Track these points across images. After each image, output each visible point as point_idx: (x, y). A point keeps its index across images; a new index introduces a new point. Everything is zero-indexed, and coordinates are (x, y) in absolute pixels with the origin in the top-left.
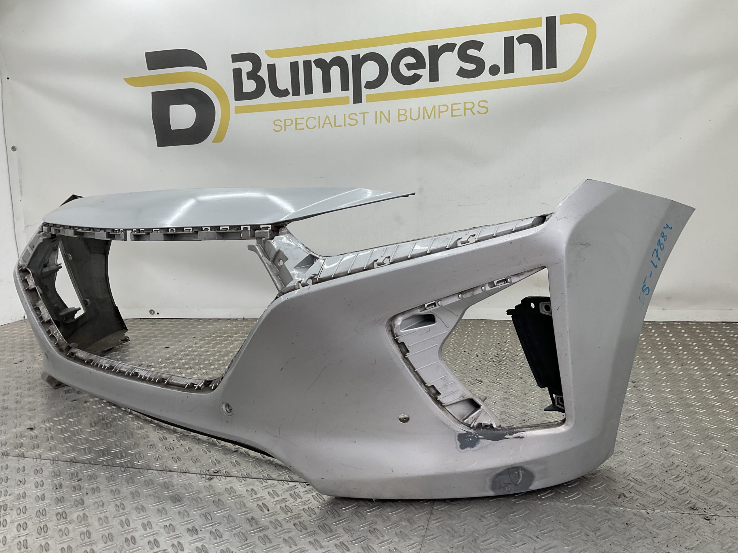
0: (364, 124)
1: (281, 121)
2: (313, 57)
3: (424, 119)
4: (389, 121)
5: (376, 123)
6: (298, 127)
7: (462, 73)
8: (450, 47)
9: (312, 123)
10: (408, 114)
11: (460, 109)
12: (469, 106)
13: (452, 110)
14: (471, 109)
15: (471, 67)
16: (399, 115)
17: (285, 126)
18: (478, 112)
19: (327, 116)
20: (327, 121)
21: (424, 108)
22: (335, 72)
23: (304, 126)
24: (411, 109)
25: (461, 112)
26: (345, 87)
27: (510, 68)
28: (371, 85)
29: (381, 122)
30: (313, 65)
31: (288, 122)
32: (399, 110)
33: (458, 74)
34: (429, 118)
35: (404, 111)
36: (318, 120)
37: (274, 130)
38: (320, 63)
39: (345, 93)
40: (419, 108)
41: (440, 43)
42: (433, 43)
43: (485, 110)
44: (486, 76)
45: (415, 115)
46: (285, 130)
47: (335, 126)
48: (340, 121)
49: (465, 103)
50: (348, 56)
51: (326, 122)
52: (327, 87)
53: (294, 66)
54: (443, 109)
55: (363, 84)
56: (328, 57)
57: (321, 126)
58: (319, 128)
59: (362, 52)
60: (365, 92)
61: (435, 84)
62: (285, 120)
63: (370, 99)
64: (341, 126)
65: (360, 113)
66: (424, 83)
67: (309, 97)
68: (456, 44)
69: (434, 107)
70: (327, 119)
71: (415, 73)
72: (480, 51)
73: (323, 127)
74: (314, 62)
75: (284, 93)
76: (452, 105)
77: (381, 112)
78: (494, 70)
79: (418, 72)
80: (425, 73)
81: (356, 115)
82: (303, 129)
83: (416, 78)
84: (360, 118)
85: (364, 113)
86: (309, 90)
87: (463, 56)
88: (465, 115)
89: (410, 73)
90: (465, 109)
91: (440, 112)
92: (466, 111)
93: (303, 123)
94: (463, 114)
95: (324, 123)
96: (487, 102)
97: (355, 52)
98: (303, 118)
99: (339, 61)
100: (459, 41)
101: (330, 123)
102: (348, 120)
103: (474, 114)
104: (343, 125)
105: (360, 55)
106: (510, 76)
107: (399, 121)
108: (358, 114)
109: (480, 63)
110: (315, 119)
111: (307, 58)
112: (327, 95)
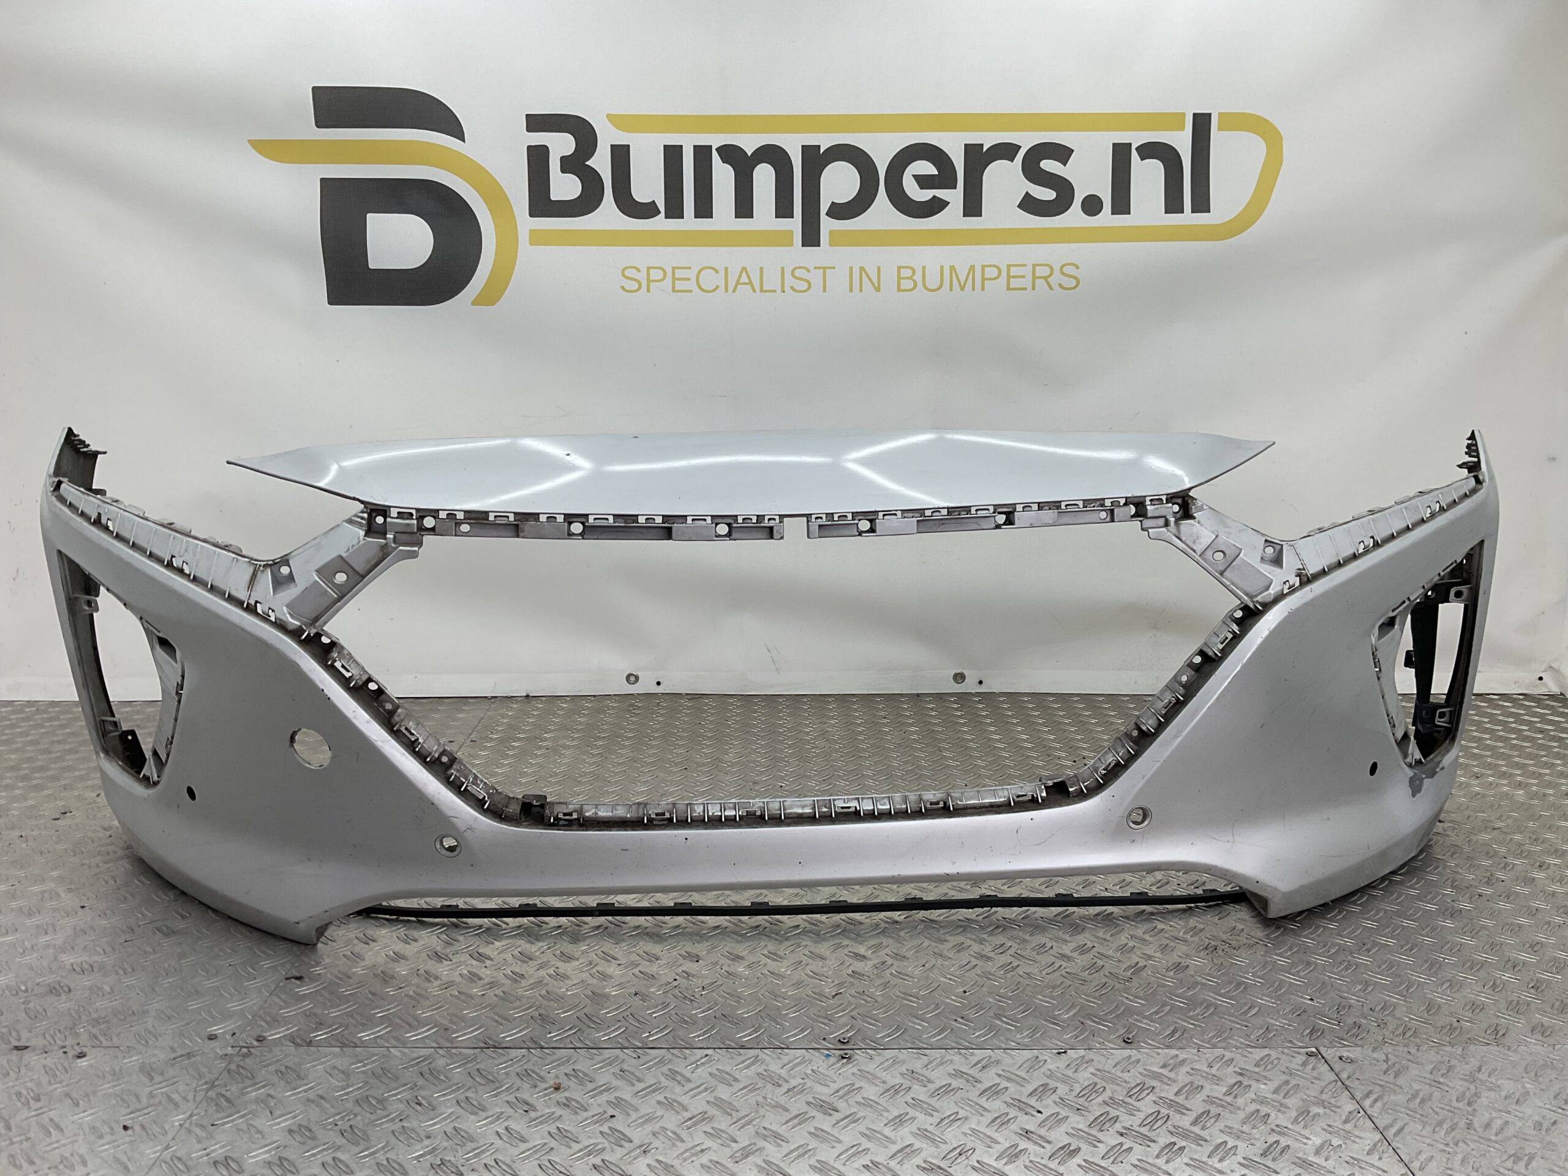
0: (825, 291)
1: (639, 271)
2: (715, 141)
3: (951, 290)
4: (878, 289)
5: (851, 290)
6: (679, 285)
7: (1029, 204)
8: (1006, 151)
9: (709, 280)
10: (918, 277)
11: (1024, 277)
12: (1042, 271)
13: (1009, 277)
14: (1046, 278)
15: (1047, 194)
16: (899, 278)
17: (649, 281)
18: (1060, 285)
19: (744, 269)
20: (744, 279)
21: (952, 268)
22: (764, 177)
23: (691, 285)
24: (924, 268)
25: (1027, 282)
26: (783, 209)
27: (1121, 205)
28: (839, 211)
29: (861, 291)
30: (715, 156)
31: (656, 275)
32: (899, 268)
33: (1021, 206)
34: (962, 289)
35: (910, 272)
36: (722, 273)
37: (622, 288)
38: (730, 154)
39: (784, 223)
40: (942, 267)
41: (988, 140)
42: (973, 138)
43: (1073, 283)
44: (1075, 216)
45: (932, 283)
46: (648, 291)
47: (762, 291)
48: (772, 281)
49: (1034, 266)
50: (793, 146)
51: (741, 281)
52: (744, 207)
53: (673, 155)
54: (991, 272)
55: (824, 207)
56: (749, 144)
57: (731, 288)
58: (726, 290)
59: (825, 141)
60: (827, 225)
61: (973, 222)
62: (649, 269)
63: (838, 239)
64: (775, 291)
65: (815, 268)
66: (952, 216)
67: (704, 224)
68: (1020, 147)
69: (972, 268)
70: (744, 273)
71: (934, 196)
72: (1065, 165)
73: (734, 291)
74: (717, 150)
75: (647, 211)
76: (1009, 266)
77: (862, 269)
78: (1092, 205)
79: (941, 193)
80: (955, 197)
81: (809, 271)
82: (691, 291)
83: (936, 206)
84: (816, 278)
85: (824, 269)
86: (704, 209)
87: (1032, 171)
88: (1034, 288)
89: (925, 195)
90: (1034, 278)
91: (984, 279)
92: (1037, 280)
93: (689, 279)
94: (1030, 287)
95: (738, 283)
96: (1078, 268)
97: (811, 140)
98: (690, 268)
99: (774, 155)
100: (1026, 141)
101: (750, 283)
102: (789, 281)
103: (1051, 288)
104: (779, 290)
105: (819, 146)
106: (1121, 220)
107: (899, 290)
108: (811, 268)
109: (1064, 189)
110: (717, 272)
111: (703, 140)
112: (744, 224)
